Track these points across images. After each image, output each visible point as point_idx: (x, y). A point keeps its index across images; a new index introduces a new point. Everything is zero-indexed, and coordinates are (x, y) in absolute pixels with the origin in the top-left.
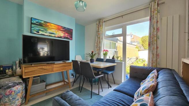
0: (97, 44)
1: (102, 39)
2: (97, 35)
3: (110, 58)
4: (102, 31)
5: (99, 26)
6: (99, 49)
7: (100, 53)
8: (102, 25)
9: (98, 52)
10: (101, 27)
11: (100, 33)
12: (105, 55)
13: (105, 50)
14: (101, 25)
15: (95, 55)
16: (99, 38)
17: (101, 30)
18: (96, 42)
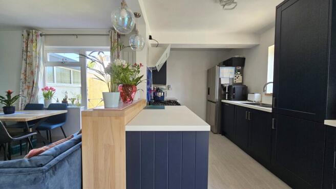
0: (25, 75)
1: (38, 67)
2: (25, 57)
3: (58, 101)
4: (36, 51)
5: (27, 40)
6: (33, 85)
7: (36, 93)
8: (36, 40)
9: (30, 91)
10: (34, 44)
11: (32, 56)
12: (47, 96)
13: (46, 89)
14: (34, 41)
15: (16, 98)
16: (31, 64)
17: (34, 49)
18: (23, 71)
